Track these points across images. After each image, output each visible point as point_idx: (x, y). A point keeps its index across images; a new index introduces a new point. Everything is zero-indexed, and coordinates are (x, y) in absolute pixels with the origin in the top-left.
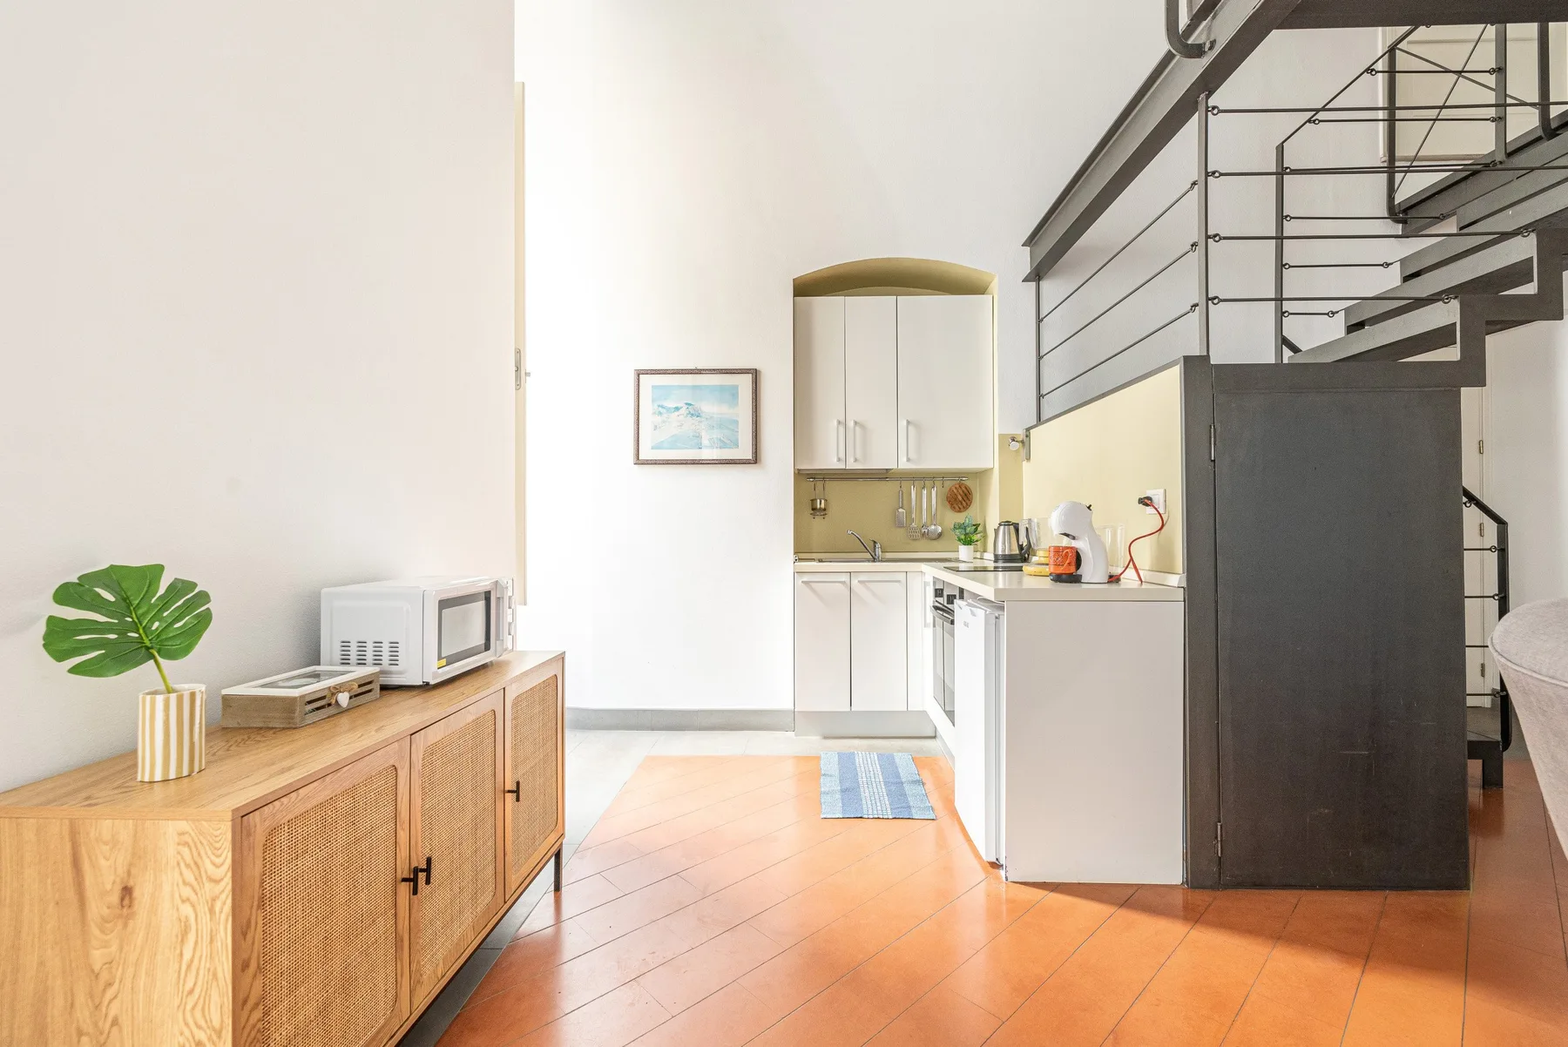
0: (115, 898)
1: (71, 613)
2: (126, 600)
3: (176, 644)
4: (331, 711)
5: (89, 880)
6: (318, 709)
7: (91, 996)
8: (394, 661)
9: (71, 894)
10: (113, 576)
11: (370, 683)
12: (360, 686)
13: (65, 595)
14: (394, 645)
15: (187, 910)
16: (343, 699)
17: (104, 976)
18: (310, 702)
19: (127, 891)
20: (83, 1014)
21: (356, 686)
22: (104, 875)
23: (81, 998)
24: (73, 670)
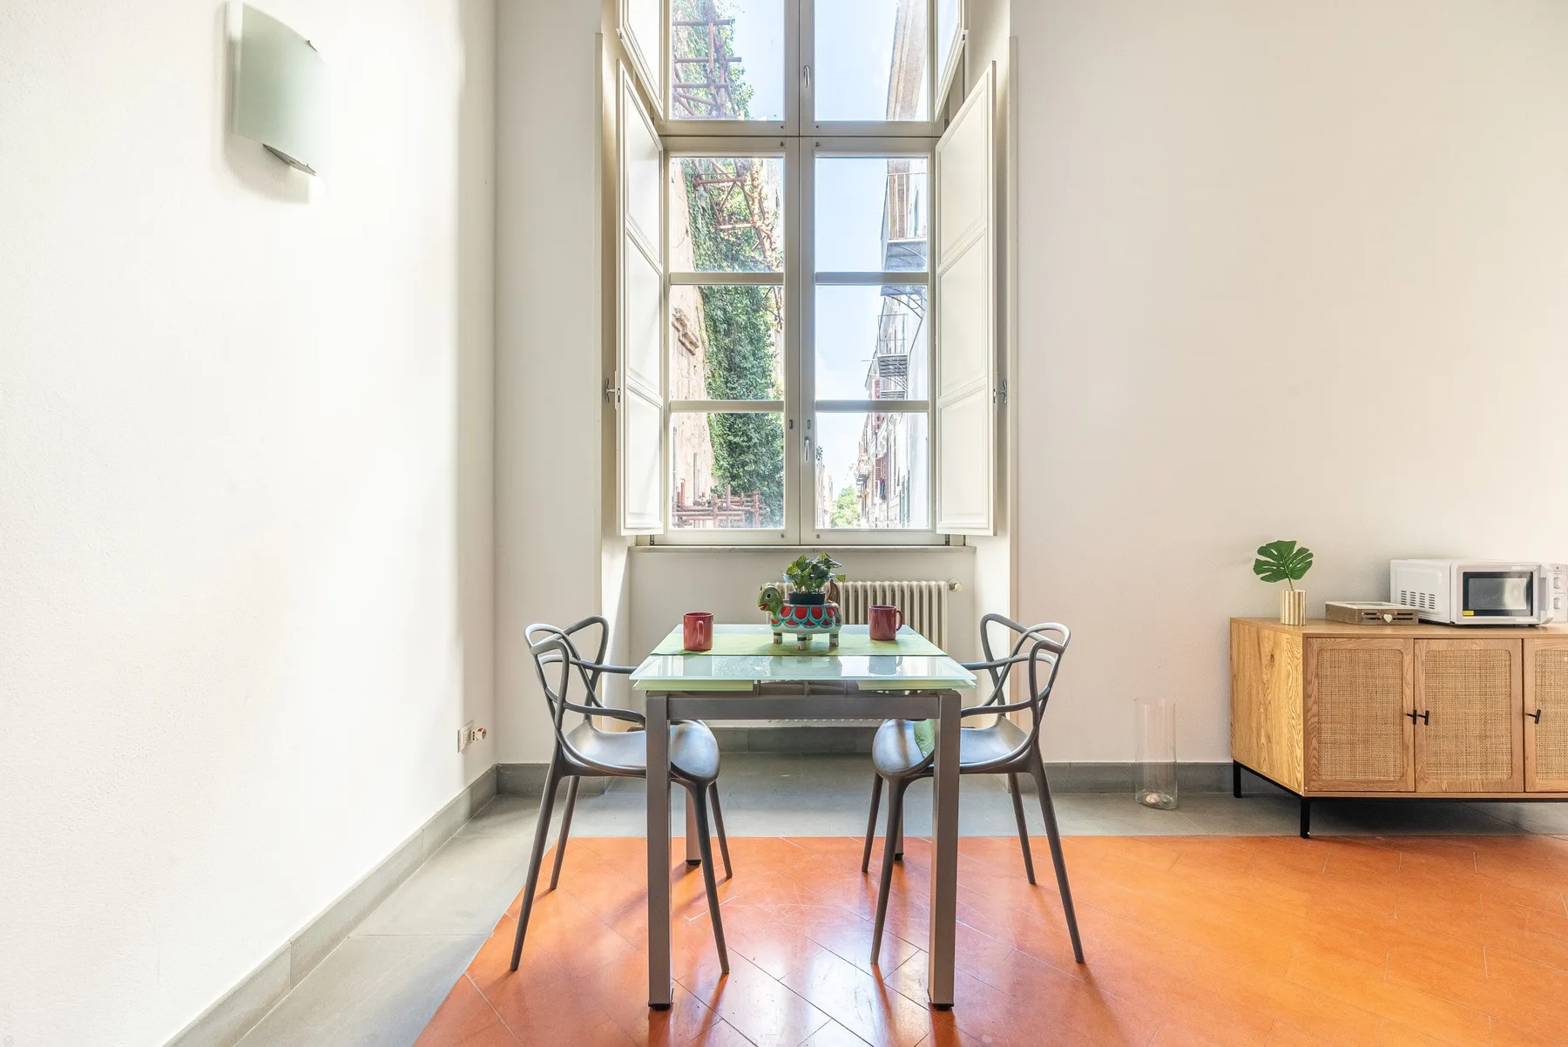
0: (1269, 658)
1: (1263, 558)
2: (1282, 555)
3: (1297, 574)
4: (1380, 622)
5: (1262, 651)
6: (1372, 619)
7: (1263, 690)
8: (1432, 606)
9: (1258, 654)
10: (1278, 545)
11: (1411, 614)
12: (1399, 614)
13: (1262, 551)
14: (1432, 597)
15: (1289, 667)
16: (1388, 618)
17: (1267, 685)
18: (1367, 614)
19: (1272, 656)
20: (1261, 696)
21: (1396, 613)
22: (1266, 649)
23: (1260, 691)
24: (1262, 579)
